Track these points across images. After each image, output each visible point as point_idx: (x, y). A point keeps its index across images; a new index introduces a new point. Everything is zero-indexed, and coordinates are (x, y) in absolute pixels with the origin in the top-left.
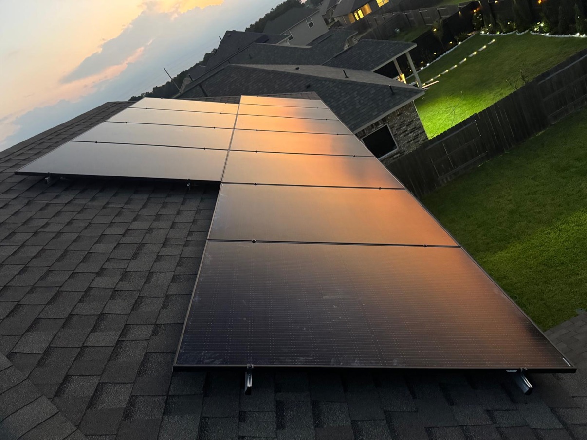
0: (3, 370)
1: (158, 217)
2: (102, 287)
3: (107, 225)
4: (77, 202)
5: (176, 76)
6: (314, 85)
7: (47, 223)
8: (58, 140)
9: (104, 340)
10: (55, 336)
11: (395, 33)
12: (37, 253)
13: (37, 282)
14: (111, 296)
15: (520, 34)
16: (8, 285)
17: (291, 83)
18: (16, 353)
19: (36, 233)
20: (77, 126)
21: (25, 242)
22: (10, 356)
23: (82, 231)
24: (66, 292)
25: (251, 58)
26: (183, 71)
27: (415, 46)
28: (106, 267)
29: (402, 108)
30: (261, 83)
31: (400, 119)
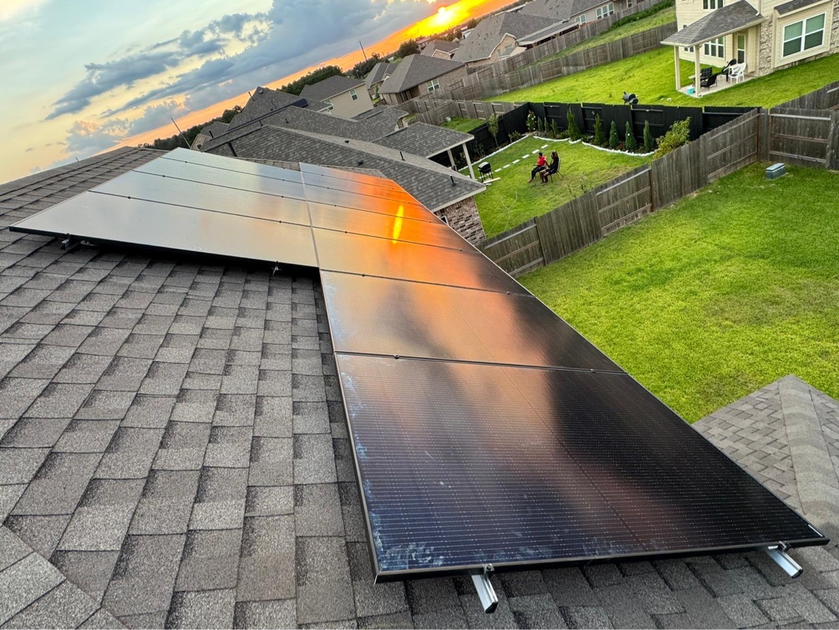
0: (49, 592)
1: (242, 312)
2: (192, 420)
3: (172, 320)
4: (114, 279)
5: (186, 130)
6: (368, 163)
7: (73, 310)
8: (64, 188)
9: (221, 516)
10: (134, 513)
11: (446, 121)
12: (67, 359)
13: (78, 410)
14: (211, 436)
15: (572, 143)
16: (27, 415)
17: (341, 157)
18: (67, 552)
19: (58, 326)
20: (87, 171)
21: (42, 340)
22: (56, 558)
23: (135, 326)
24: (132, 430)
25: (287, 122)
26: (194, 125)
27: (473, 138)
28: (188, 387)
29: (462, 201)
30: (305, 152)
31: (459, 212)
